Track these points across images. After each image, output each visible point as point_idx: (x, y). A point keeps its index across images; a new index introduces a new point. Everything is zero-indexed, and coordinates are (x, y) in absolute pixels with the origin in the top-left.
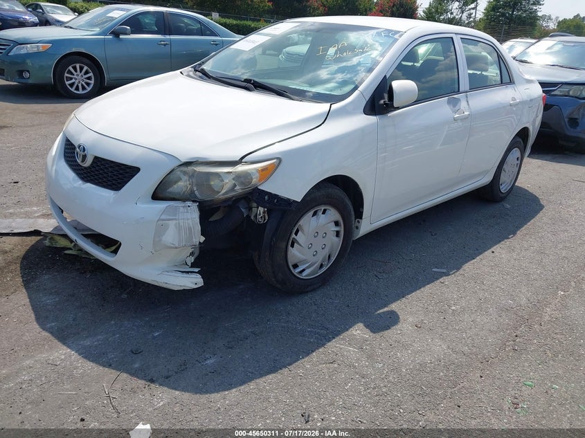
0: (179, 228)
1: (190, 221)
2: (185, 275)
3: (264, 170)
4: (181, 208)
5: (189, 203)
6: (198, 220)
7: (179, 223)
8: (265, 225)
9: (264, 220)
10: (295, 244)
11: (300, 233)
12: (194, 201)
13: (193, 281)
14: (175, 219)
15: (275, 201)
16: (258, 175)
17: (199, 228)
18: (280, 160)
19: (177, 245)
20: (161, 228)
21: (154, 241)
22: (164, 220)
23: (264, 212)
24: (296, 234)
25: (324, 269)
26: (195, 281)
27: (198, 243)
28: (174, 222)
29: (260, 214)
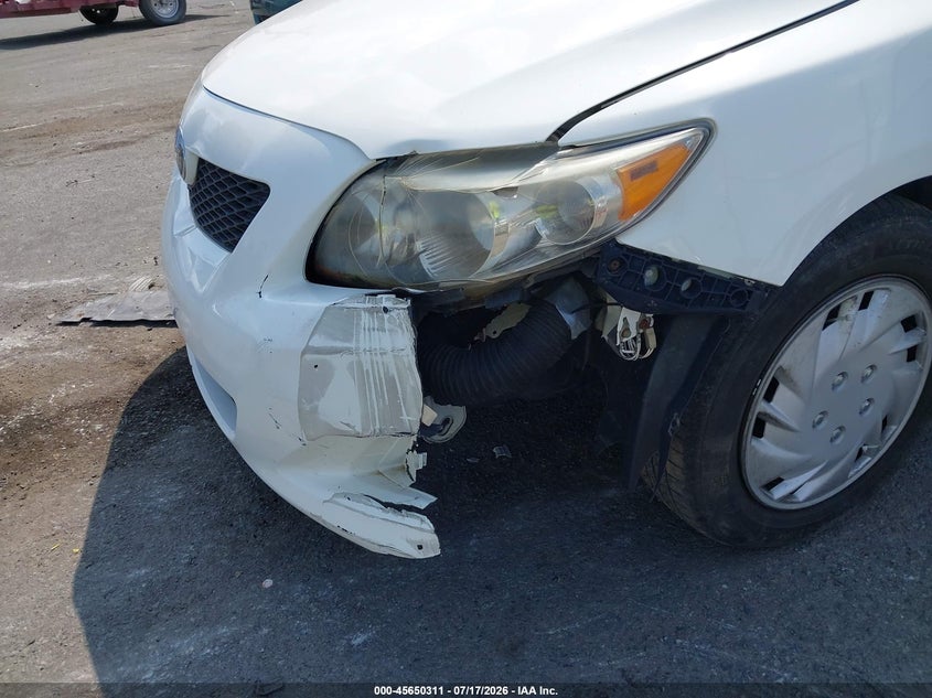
0: (362, 376)
1: (389, 359)
2: (391, 515)
3: (639, 171)
4: (365, 317)
5: (386, 300)
6: (410, 358)
7: (360, 364)
8: (646, 365)
9: (643, 351)
10: (769, 427)
11: (782, 391)
12: (401, 294)
13: (413, 537)
14: (349, 351)
15: (685, 286)
16: (616, 192)
17: (415, 380)
18: (707, 130)
19: (359, 429)
20: (314, 376)
21: (300, 411)
22: (318, 351)
23: (643, 324)
24: (769, 397)
25: (867, 463)
26: (419, 537)
27: (416, 428)
28: (346, 359)
29: (626, 330)
